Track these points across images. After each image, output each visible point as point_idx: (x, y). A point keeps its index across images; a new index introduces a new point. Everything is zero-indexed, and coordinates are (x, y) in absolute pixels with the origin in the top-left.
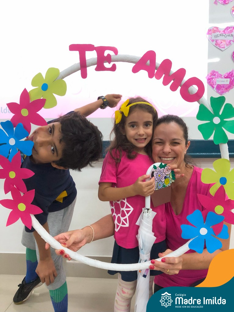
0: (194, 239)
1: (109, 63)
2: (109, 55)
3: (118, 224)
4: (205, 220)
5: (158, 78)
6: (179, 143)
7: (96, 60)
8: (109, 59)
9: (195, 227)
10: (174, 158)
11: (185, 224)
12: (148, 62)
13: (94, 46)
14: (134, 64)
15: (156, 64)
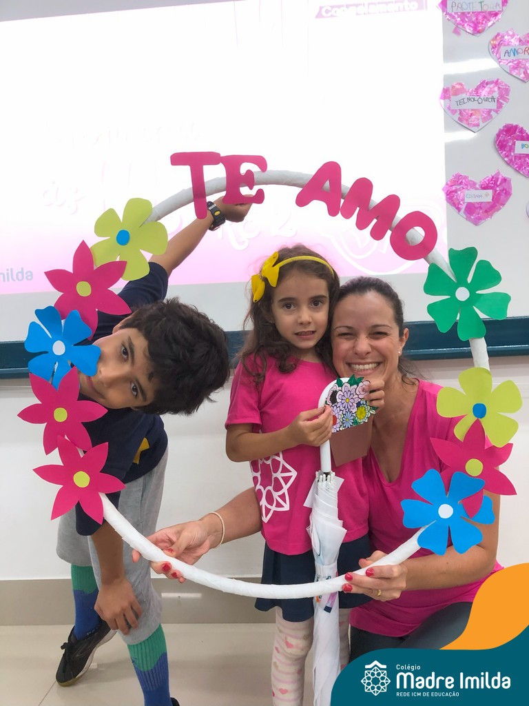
0: (427, 526)
1: (251, 188)
2: (249, 173)
3: (269, 506)
4: (447, 489)
5: (347, 215)
6: (385, 334)
7: (224, 183)
8: (249, 180)
9: (428, 503)
10: (379, 364)
11: (407, 497)
12: (327, 184)
13: (219, 154)
14: (300, 189)
15: (342, 188)
